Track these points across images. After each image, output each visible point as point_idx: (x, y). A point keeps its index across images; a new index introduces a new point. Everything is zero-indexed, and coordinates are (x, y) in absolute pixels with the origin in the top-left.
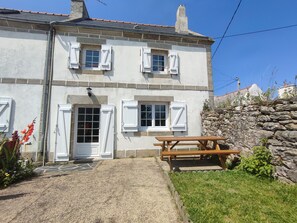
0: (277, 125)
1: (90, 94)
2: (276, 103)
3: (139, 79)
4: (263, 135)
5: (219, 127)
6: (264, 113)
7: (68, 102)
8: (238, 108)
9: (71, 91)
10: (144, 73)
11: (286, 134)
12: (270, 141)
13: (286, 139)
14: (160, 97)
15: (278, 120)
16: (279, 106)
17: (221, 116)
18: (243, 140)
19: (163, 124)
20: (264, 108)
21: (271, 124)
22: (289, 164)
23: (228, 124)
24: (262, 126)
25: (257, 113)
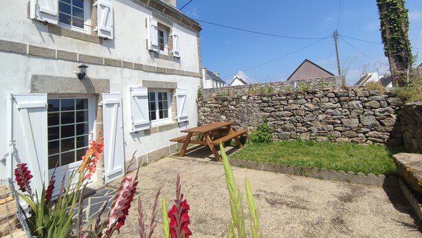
0: (273, 109)
1: (82, 76)
2: (272, 96)
3: (145, 59)
4: (264, 116)
5: (222, 113)
6: (264, 102)
7: (34, 89)
8: (244, 98)
9: (39, 66)
10: (151, 51)
11: (277, 113)
12: (268, 119)
13: (278, 116)
14: (167, 83)
15: (273, 106)
16: (274, 98)
17: (226, 103)
18: (249, 121)
19: (166, 116)
20: (265, 99)
21: (269, 108)
22: (279, 130)
23: (233, 110)
24: (263, 110)
25: (260, 101)
